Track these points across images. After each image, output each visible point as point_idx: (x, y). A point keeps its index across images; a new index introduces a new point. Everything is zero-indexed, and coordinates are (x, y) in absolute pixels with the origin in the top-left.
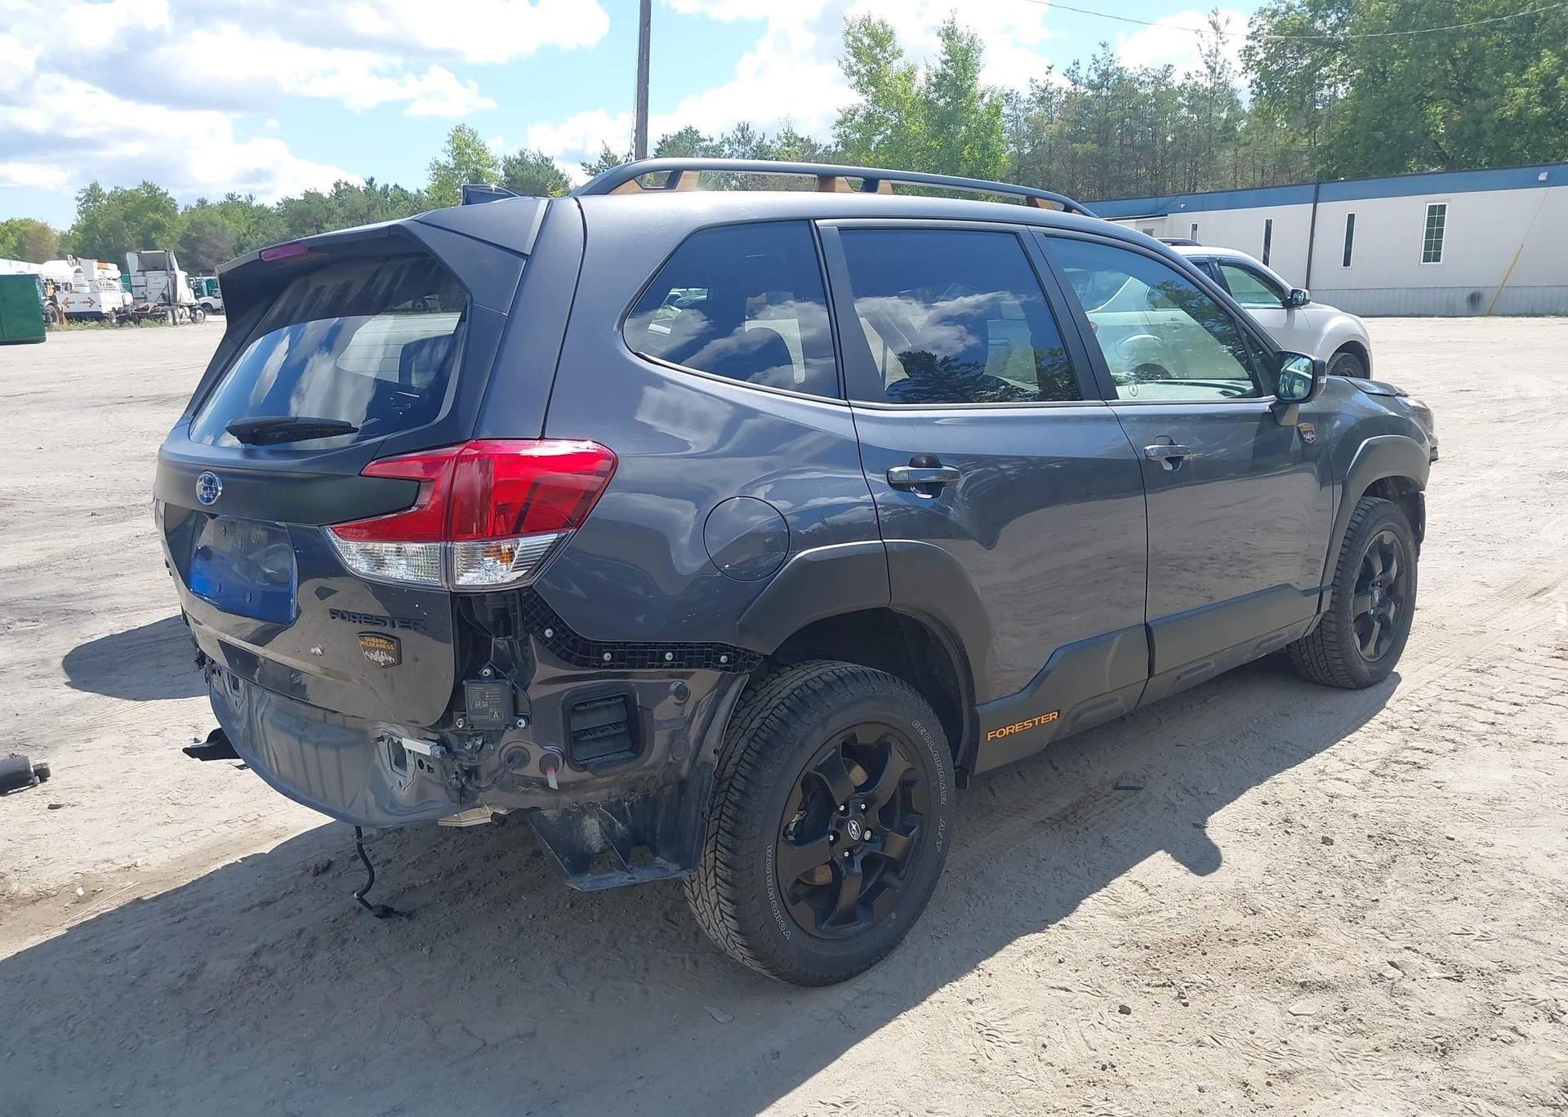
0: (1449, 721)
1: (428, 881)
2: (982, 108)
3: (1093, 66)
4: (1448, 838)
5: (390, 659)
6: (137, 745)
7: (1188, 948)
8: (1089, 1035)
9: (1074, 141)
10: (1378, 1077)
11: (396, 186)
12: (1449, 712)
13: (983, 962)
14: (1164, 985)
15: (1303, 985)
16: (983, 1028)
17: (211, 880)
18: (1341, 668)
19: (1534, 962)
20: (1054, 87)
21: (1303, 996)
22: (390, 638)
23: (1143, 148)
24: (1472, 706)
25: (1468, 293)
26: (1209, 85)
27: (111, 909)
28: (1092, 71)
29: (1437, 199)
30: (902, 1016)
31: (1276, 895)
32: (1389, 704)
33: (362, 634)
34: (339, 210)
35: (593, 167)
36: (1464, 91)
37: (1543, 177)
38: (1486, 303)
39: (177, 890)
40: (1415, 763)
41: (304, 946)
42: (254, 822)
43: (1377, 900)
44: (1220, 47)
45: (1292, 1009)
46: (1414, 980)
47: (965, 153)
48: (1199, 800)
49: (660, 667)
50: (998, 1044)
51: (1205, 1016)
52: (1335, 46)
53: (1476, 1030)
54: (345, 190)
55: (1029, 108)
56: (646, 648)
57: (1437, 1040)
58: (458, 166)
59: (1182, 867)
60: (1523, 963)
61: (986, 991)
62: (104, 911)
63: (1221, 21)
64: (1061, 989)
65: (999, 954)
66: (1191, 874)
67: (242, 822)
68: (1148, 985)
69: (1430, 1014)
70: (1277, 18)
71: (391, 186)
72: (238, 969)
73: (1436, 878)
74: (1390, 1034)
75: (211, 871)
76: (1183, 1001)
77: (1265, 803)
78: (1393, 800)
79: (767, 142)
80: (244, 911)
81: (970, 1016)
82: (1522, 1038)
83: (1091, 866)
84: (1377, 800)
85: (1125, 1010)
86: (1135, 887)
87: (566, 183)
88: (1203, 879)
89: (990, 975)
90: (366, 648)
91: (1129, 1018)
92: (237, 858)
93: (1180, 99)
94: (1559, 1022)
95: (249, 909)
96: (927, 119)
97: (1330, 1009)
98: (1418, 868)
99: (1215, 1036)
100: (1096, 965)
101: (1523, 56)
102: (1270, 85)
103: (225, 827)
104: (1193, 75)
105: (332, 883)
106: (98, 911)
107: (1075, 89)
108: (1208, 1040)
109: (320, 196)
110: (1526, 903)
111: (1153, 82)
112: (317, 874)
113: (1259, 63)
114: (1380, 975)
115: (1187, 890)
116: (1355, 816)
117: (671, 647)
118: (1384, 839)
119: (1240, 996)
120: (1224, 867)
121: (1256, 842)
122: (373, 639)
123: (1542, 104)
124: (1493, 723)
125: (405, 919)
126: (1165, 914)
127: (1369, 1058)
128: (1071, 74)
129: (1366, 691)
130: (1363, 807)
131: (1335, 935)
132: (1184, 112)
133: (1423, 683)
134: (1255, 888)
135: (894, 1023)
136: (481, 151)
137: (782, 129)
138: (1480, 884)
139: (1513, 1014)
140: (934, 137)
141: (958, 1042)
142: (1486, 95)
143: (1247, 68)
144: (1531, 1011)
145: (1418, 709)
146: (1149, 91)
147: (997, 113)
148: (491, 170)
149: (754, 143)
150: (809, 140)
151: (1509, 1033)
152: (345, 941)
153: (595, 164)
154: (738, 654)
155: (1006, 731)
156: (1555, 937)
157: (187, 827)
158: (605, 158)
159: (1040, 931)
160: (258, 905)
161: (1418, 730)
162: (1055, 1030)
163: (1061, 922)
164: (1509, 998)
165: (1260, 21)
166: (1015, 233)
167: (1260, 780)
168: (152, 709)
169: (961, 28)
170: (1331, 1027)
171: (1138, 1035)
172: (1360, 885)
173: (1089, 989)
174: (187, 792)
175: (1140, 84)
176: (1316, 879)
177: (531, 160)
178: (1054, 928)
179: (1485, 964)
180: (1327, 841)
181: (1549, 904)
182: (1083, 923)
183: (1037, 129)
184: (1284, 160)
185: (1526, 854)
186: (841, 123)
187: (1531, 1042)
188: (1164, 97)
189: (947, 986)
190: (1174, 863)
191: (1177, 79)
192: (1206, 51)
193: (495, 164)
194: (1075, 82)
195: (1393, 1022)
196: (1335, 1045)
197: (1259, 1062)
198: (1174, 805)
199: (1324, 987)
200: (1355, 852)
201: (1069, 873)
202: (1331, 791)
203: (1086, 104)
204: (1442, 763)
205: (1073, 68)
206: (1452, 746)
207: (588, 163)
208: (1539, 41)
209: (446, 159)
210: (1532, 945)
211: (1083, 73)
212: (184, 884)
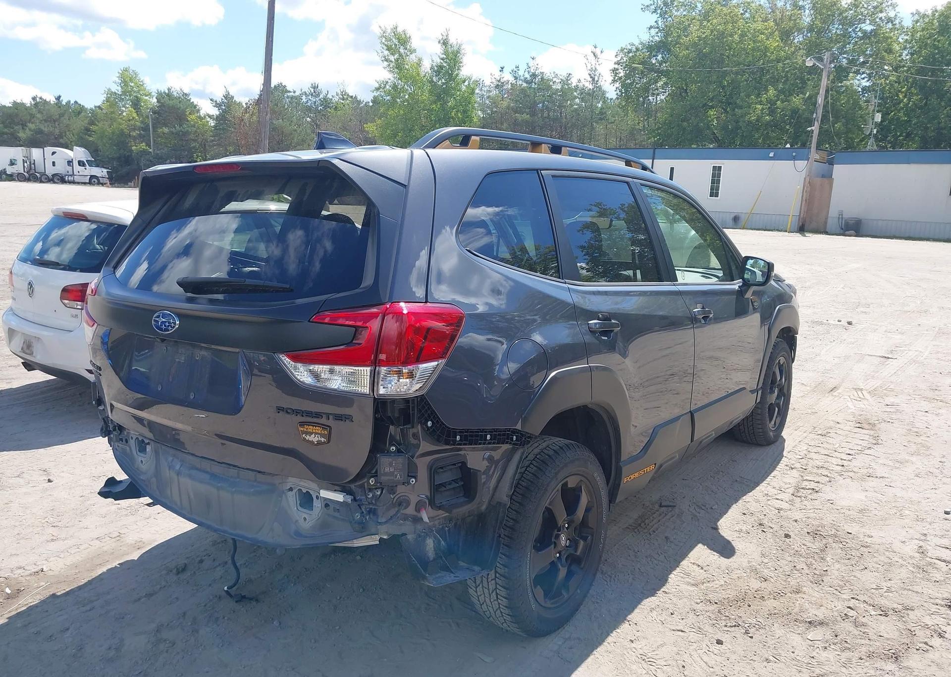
0: (820, 464)
1: (259, 576)
2: (464, 88)
3: (527, 70)
4: (848, 533)
5: (323, 439)
6: (6, 484)
7: (739, 602)
8: (705, 658)
9: (516, 112)
10: (868, 674)
11: (76, 102)
12: (818, 460)
13: (629, 616)
14: (735, 626)
15: (810, 623)
16: (645, 658)
17: (102, 579)
18: (761, 434)
19: (919, 604)
20: (505, 79)
21: (812, 629)
22: (324, 427)
23: (555, 120)
24: (828, 455)
25: (733, 216)
26: (591, 87)
27: (36, 603)
28: (527, 73)
29: (717, 163)
30: (595, 652)
31: (772, 569)
32: (785, 453)
33: (302, 424)
34: (39, 116)
35: (218, 102)
36: (729, 103)
37: (771, 155)
38: (742, 222)
39: (80, 588)
40: (813, 489)
41: (190, 624)
42: (118, 538)
43: (827, 570)
44: (597, 67)
45: (809, 637)
46: (864, 617)
47: (453, 114)
48: (708, 512)
49: (484, 444)
50: (657, 667)
51: (764, 644)
52: (661, 73)
53: (907, 644)
54: (40, 102)
55: (489, 91)
56: (478, 432)
57: (891, 651)
58: (124, 93)
59: (715, 553)
60: (914, 604)
61: (638, 634)
62: (31, 604)
63: (598, 51)
64: (679, 631)
65: (636, 611)
66: (721, 558)
67: (109, 538)
68: (726, 626)
69: (881, 636)
70: (631, 55)
71: (72, 102)
72: (148, 642)
73: (851, 557)
74: (864, 649)
75: (100, 573)
76: (749, 635)
77: (744, 514)
78: (811, 511)
79: (329, 96)
80: (136, 601)
81: (635, 651)
82: (931, 648)
83: (666, 555)
84: (803, 511)
85: (719, 642)
86: (695, 567)
87: (198, 111)
88: (730, 560)
89: (636, 624)
90: (303, 432)
91: (723, 647)
92: (115, 564)
93: (575, 93)
94: (944, 637)
95: (139, 599)
96: (430, 92)
97: (829, 636)
98: (840, 551)
99: (774, 656)
100: (691, 615)
101: (759, 88)
102: (626, 91)
103: (97, 542)
104: (583, 81)
105: (191, 579)
106: (27, 604)
107: (516, 82)
108: (771, 658)
109: (23, 104)
110: (902, 570)
111: (560, 83)
112: (178, 573)
113: (620, 78)
114: (845, 614)
115: (723, 568)
116: (796, 521)
117: (489, 432)
118: (816, 534)
119: (779, 631)
120: (738, 553)
121: (749, 538)
122: (311, 427)
123: (769, 115)
124: (843, 466)
125: (254, 603)
126: (717, 582)
127: (859, 664)
128: (514, 73)
129: (770, 446)
130: (798, 515)
131: (812, 592)
132: (577, 101)
133: (797, 441)
134: (760, 565)
135: (592, 657)
136: (140, 85)
137: (339, 89)
138: (875, 559)
139: (921, 634)
140: (435, 103)
141: (634, 667)
142: (741, 107)
143: (614, 81)
144: (928, 632)
145: (801, 457)
146: (558, 87)
147: (473, 93)
148: (147, 98)
149: (321, 96)
150: (356, 97)
151: (925, 646)
152: (217, 619)
153: (219, 100)
154: (522, 435)
155: (632, 477)
156: (924, 589)
157: (70, 542)
158: (226, 98)
159: (653, 595)
160: (145, 596)
161: (805, 469)
162: (686, 656)
163: (662, 590)
164: (915, 625)
165: (621, 55)
166: (627, 183)
167: (736, 501)
168: (6, 458)
169: (452, 40)
170: (833, 646)
171: (733, 657)
172: (814, 561)
173: (694, 630)
174: (60, 518)
175: (553, 83)
176: (789, 559)
177: (175, 94)
178: (660, 593)
179: (895, 606)
180: (787, 536)
181: (914, 570)
182: (675, 590)
183: (494, 103)
184: (632, 133)
185: (891, 542)
186: (377, 89)
187: (936, 650)
188: (567, 91)
189: (614, 632)
190: (709, 551)
191: (574, 82)
192: (589, 68)
193: (150, 94)
194: (516, 78)
195: (863, 642)
196: (838, 657)
197: (804, 670)
198: (696, 516)
199: (821, 623)
200: (804, 542)
201: (656, 559)
202: (777, 506)
203: (523, 91)
204: (827, 489)
205: (516, 69)
206: (828, 479)
207: (215, 99)
208: (767, 81)
209: (117, 89)
210: (914, 594)
211: (521, 73)
212: (82, 583)
